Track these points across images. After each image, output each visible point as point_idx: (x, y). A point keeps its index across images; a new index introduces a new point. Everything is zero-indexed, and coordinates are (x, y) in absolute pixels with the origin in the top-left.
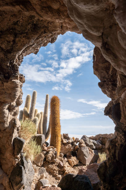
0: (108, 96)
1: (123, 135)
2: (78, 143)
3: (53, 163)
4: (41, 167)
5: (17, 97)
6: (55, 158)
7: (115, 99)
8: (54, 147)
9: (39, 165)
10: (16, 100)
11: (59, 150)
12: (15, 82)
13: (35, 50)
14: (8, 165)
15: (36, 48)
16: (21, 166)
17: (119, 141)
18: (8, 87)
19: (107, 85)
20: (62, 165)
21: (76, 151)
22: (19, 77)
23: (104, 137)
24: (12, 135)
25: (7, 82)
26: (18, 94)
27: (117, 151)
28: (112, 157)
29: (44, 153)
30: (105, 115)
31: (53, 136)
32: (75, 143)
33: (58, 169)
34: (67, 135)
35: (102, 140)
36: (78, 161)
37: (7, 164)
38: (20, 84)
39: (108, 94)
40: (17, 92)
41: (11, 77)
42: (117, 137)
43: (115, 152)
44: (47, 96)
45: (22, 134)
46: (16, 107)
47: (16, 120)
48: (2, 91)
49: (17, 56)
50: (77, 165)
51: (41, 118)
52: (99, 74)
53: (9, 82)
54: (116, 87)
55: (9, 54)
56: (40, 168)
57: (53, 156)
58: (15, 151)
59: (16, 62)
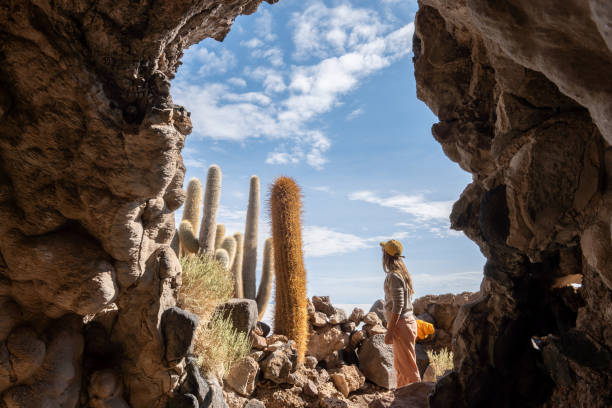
0: (463, 167)
1: (510, 289)
2: (362, 324)
3: (286, 384)
4: (250, 398)
5: (169, 180)
6: (293, 371)
7: (487, 176)
8: (286, 338)
9: (245, 392)
10: (163, 192)
11: (304, 348)
12: (160, 131)
13: (217, 25)
14: (149, 393)
15: (222, 21)
16: (190, 395)
17: (496, 307)
18: (137, 148)
19: (463, 130)
20: (316, 392)
21: (356, 350)
22: (172, 114)
23: (442, 303)
24: (158, 300)
25: (136, 132)
26: (171, 170)
27: (491, 340)
28: (476, 357)
29: (257, 356)
30: (452, 228)
31: (284, 302)
32: (353, 324)
33: (302, 403)
34: (326, 299)
35: (436, 313)
36: (364, 378)
37: (146, 390)
38: (175, 140)
39: (463, 161)
40: (168, 166)
41: (147, 115)
42: (489, 296)
43: (485, 342)
44: (253, 182)
45: (187, 299)
46: (165, 212)
47: (167, 255)
48: (119, 162)
49: (163, 46)
50: (359, 392)
51: (238, 252)
52: (433, 98)
53: (142, 134)
54: (492, 136)
55: (139, 41)
56: (247, 402)
57: (286, 364)
58: (169, 351)
59: (160, 66)
